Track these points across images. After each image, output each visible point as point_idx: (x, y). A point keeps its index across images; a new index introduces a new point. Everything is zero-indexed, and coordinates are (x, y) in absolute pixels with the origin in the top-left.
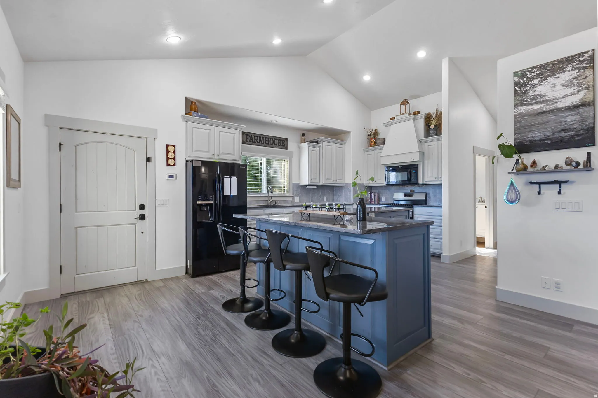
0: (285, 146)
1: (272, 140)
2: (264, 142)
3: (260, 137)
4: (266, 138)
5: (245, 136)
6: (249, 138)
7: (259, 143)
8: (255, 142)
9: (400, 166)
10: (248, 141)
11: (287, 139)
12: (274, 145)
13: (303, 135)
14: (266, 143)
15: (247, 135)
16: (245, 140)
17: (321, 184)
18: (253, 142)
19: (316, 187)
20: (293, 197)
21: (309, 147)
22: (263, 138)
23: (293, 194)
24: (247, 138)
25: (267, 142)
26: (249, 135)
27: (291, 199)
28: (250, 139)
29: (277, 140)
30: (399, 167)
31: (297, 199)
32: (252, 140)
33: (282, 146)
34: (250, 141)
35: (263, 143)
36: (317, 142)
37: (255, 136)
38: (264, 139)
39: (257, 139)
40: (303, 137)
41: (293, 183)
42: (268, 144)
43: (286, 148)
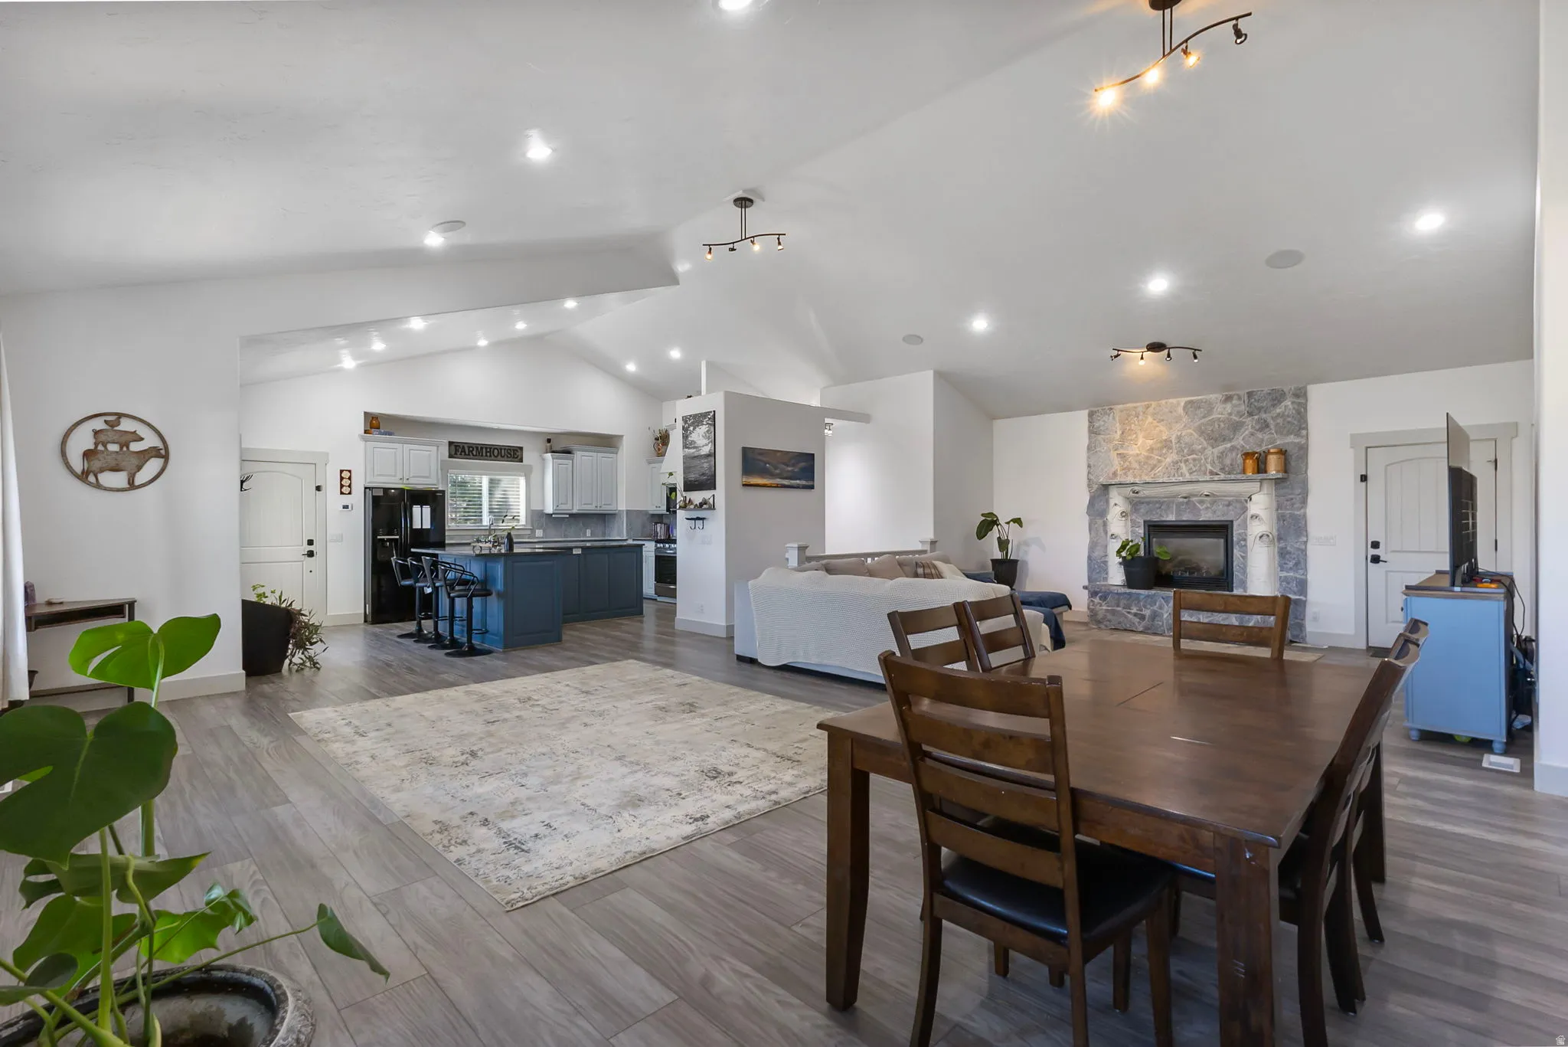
0: (519, 457)
1: (496, 451)
2: (484, 454)
3: (477, 448)
4: (486, 448)
5: (453, 447)
6: (460, 450)
7: (476, 455)
8: (469, 455)
10: (459, 453)
11: (521, 449)
12: (499, 457)
13: (548, 441)
14: (486, 456)
15: (456, 446)
16: (453, 453)
17: (575, 511)
18: (465, 454)
19: (568, 516)
20: (533, 530)
21: (553, 459)
22: (482, 448)
23: (532, 526)
24: (456, 450)
25: (488, 454)
26: (459, 446)
27: (529, 532)
28: (462, 452)
29: (505, 449)
31: (539, 533)
32: (465, 452)
33: (514, 457)
34: (461, 454)
35: (482, 456)
36: (569, 452)
37: (469, 447)
38: (484, 450)
39: (473, 450)
40: (548, 444)
41: (533, 511)
42: (490, 456)
43: (521, 461)
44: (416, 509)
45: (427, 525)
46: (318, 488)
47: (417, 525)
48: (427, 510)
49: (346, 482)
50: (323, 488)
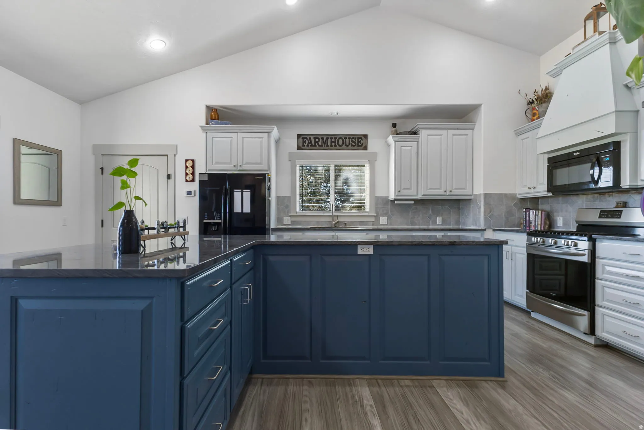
0: (364, 145)
1: (341, 140)
2: (329, 144)
3: (323, 139)
4: (331, 138)
5: (301, 140)
6: (307, 142)
7: (322, 146)
8: (315, 146)
9: (576, 152)
10: (306, 145)
11: (366, 136)
12: (344, 146)
13: (394, 125)
14: (331, 146)
15: (303, 138)
16: (301, 145)
17: (420, 197)
18: (312, 145)
19: (412, 202)
20: (377, 217)
21: (395, 141)
22: (327, 139)
23: (377, 213)
24: (304, 142)
25: (333, 144)
26: (306, 138)
27: (373, 219)
28: (309, 143)
29: (349, 138)
30: (575, 154)
31: (384, 220)
32: (311, 143)
33: (358, 146)
34: (308, 146)
35: (327, 146)
36: (415, 133)
37: (315, 138)
38: (329, 140)
39: (319, 141)
40: (394, 129)
41: (377, 198)
42: (335, 146)
43: (366, 148)
44: (237, 194)
45: (247, 209)
46: (169, 177)
47: (237, 209)
48: (247, 194)
49: (190, 171)
50: (173, 177)
